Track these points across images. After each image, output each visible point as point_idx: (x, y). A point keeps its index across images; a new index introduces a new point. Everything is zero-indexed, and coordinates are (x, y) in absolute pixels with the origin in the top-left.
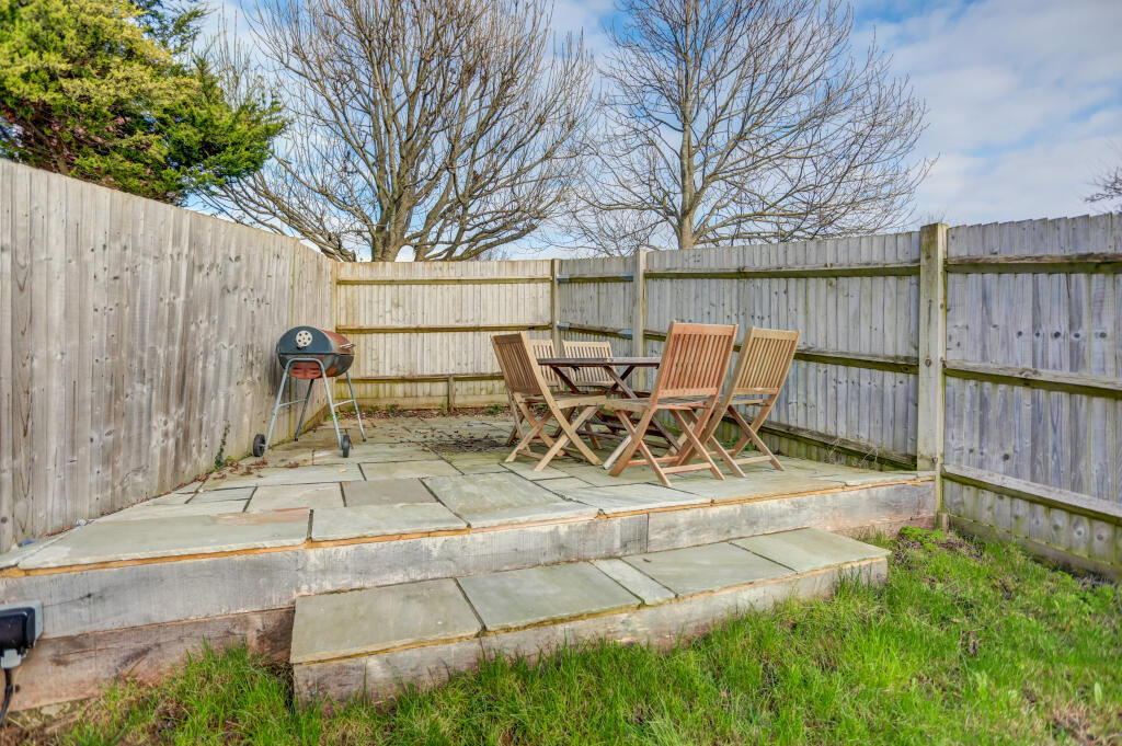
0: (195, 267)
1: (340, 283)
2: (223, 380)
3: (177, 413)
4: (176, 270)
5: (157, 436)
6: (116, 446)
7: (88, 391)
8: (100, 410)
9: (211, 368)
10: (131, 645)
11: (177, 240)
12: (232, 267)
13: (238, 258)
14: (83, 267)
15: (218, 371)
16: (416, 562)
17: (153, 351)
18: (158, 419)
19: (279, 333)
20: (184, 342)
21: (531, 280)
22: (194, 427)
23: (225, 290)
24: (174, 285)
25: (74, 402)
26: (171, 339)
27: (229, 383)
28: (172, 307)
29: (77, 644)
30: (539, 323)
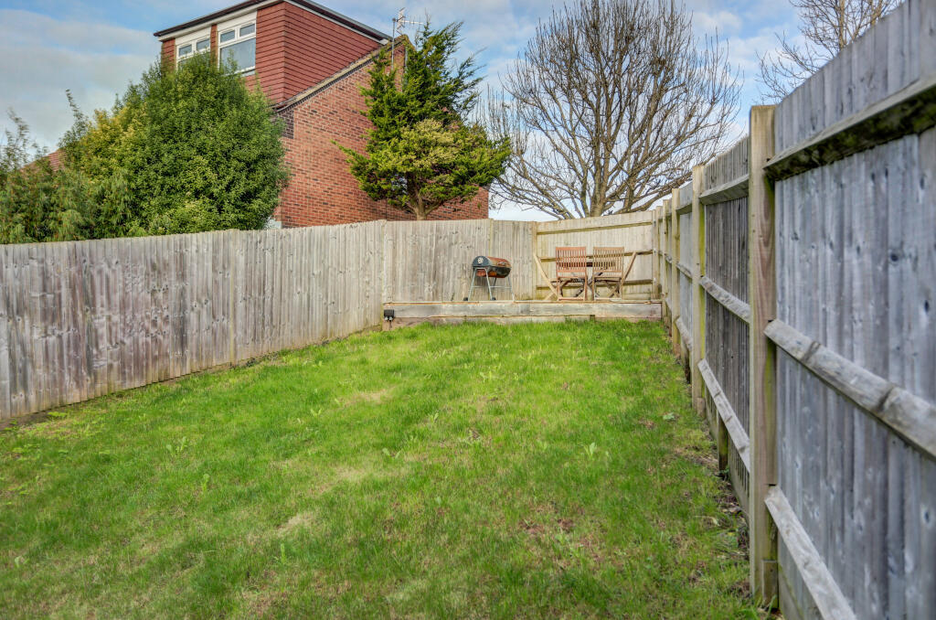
0: (437, 239)
1: (538, 234)
2: (451, 276)
3: (433, 284)
4: (431, 240)
5: (426, 289)
6: (414, 288)
7: (407, 272)
8: (410, 278)
9: (446, 271)
10: (410, 321)
11: (432, 231)
12: (454, 236)
13: (457, 232)
14: (406, 242)
15: (449, 273)
16: (465, 310)
17: (425, 264)
18: (427, 284)
19: (473, 259)
20: (435, 261)
21: (640, 224)
22: (439, 290)
23: (451, 244)
24: (431, 244)
25: (404, 275)
26: (431, 261)
27: (454, 277)
28: (431, 251)
29: (401, 319)
30: (645, 250)
